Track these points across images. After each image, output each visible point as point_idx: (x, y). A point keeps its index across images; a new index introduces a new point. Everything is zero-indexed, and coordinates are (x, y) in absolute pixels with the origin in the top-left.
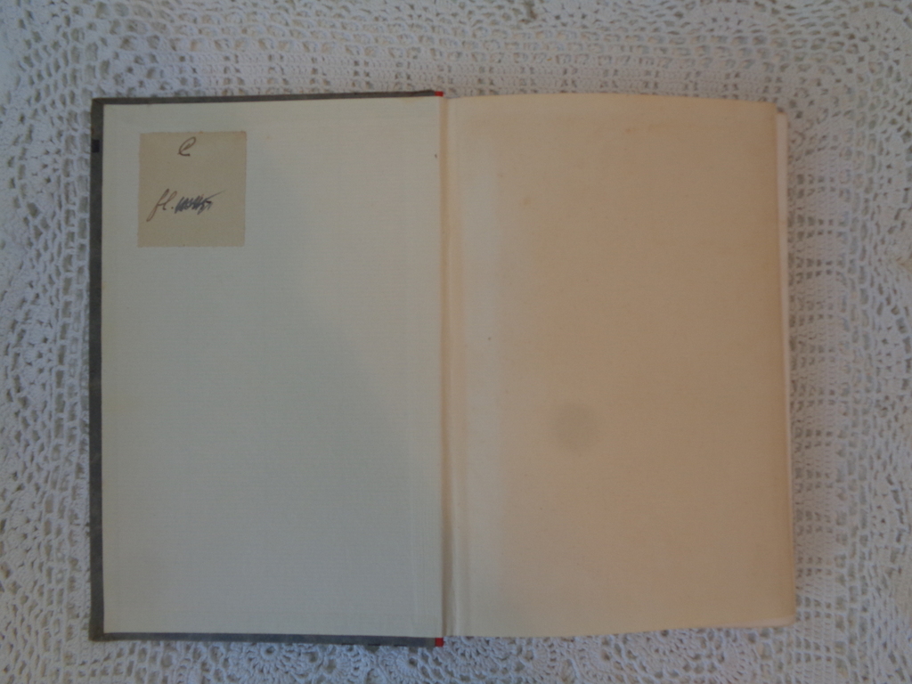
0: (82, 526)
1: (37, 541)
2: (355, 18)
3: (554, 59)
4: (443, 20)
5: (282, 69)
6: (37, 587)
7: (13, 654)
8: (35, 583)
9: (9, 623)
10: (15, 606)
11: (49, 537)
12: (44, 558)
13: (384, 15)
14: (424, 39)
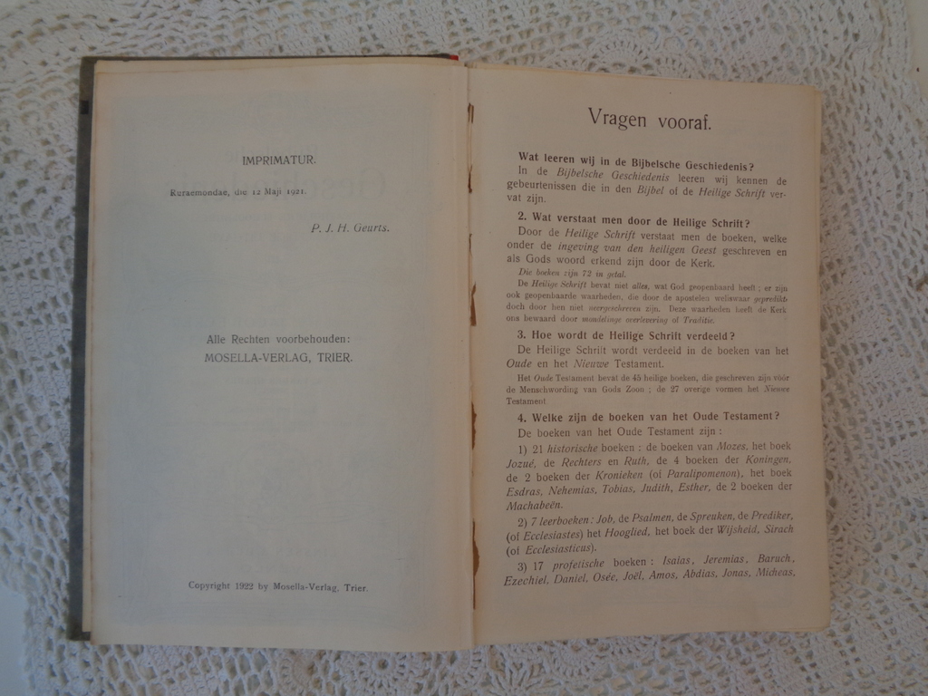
0: (277, 43)
1: (248, 6)
2: (843, 123)
3: (891, 324)
4: (876, 206)
5: (770, 73)
6: (203, 21)
7: (131, 21)
8: (206, 18)
9: (160, 7)
10: (179, 6)
11: (255, 16)
12: (233, 18)
13: (857, 148)
14: (852, 195)
